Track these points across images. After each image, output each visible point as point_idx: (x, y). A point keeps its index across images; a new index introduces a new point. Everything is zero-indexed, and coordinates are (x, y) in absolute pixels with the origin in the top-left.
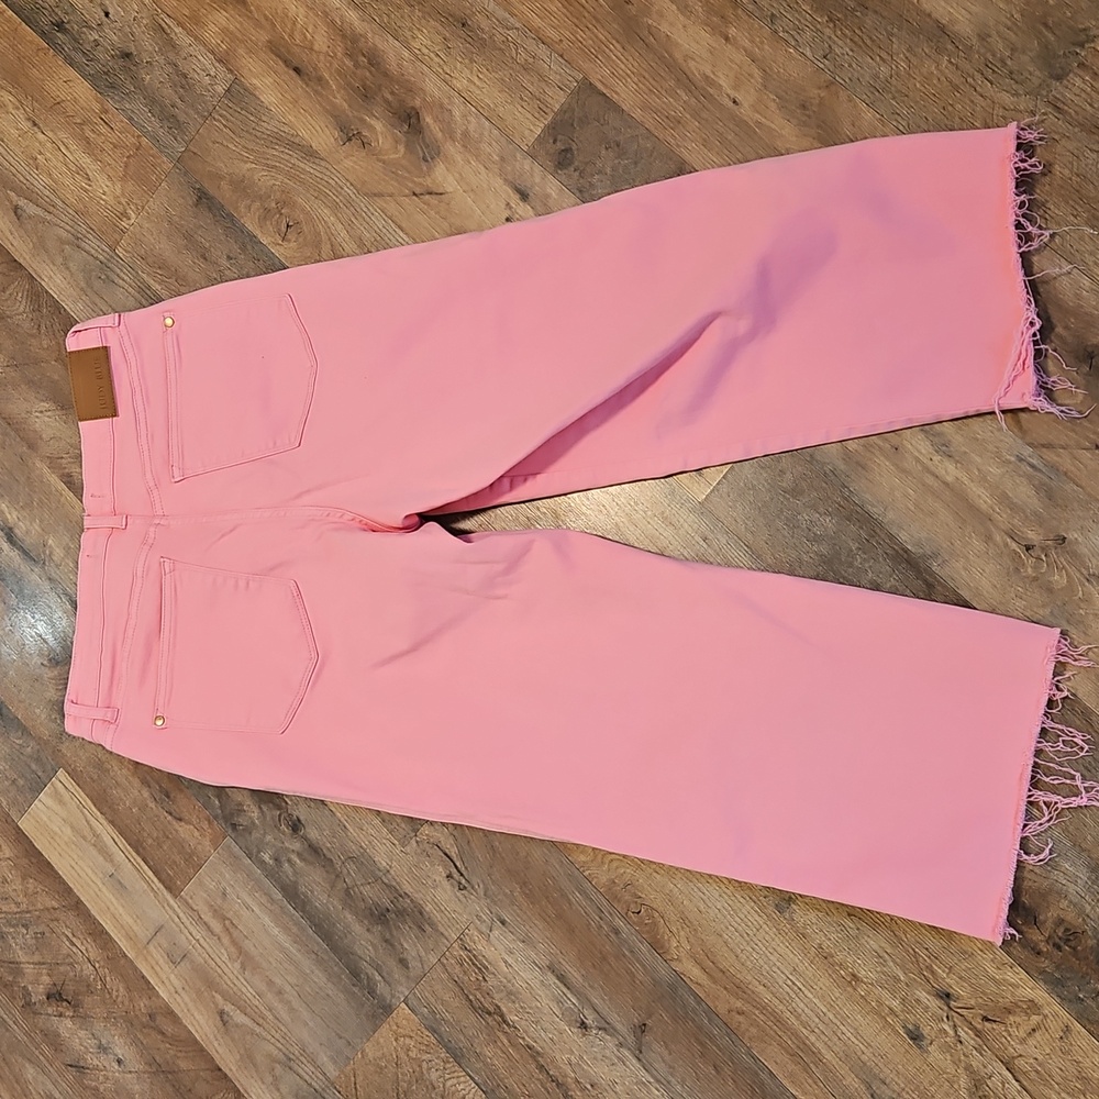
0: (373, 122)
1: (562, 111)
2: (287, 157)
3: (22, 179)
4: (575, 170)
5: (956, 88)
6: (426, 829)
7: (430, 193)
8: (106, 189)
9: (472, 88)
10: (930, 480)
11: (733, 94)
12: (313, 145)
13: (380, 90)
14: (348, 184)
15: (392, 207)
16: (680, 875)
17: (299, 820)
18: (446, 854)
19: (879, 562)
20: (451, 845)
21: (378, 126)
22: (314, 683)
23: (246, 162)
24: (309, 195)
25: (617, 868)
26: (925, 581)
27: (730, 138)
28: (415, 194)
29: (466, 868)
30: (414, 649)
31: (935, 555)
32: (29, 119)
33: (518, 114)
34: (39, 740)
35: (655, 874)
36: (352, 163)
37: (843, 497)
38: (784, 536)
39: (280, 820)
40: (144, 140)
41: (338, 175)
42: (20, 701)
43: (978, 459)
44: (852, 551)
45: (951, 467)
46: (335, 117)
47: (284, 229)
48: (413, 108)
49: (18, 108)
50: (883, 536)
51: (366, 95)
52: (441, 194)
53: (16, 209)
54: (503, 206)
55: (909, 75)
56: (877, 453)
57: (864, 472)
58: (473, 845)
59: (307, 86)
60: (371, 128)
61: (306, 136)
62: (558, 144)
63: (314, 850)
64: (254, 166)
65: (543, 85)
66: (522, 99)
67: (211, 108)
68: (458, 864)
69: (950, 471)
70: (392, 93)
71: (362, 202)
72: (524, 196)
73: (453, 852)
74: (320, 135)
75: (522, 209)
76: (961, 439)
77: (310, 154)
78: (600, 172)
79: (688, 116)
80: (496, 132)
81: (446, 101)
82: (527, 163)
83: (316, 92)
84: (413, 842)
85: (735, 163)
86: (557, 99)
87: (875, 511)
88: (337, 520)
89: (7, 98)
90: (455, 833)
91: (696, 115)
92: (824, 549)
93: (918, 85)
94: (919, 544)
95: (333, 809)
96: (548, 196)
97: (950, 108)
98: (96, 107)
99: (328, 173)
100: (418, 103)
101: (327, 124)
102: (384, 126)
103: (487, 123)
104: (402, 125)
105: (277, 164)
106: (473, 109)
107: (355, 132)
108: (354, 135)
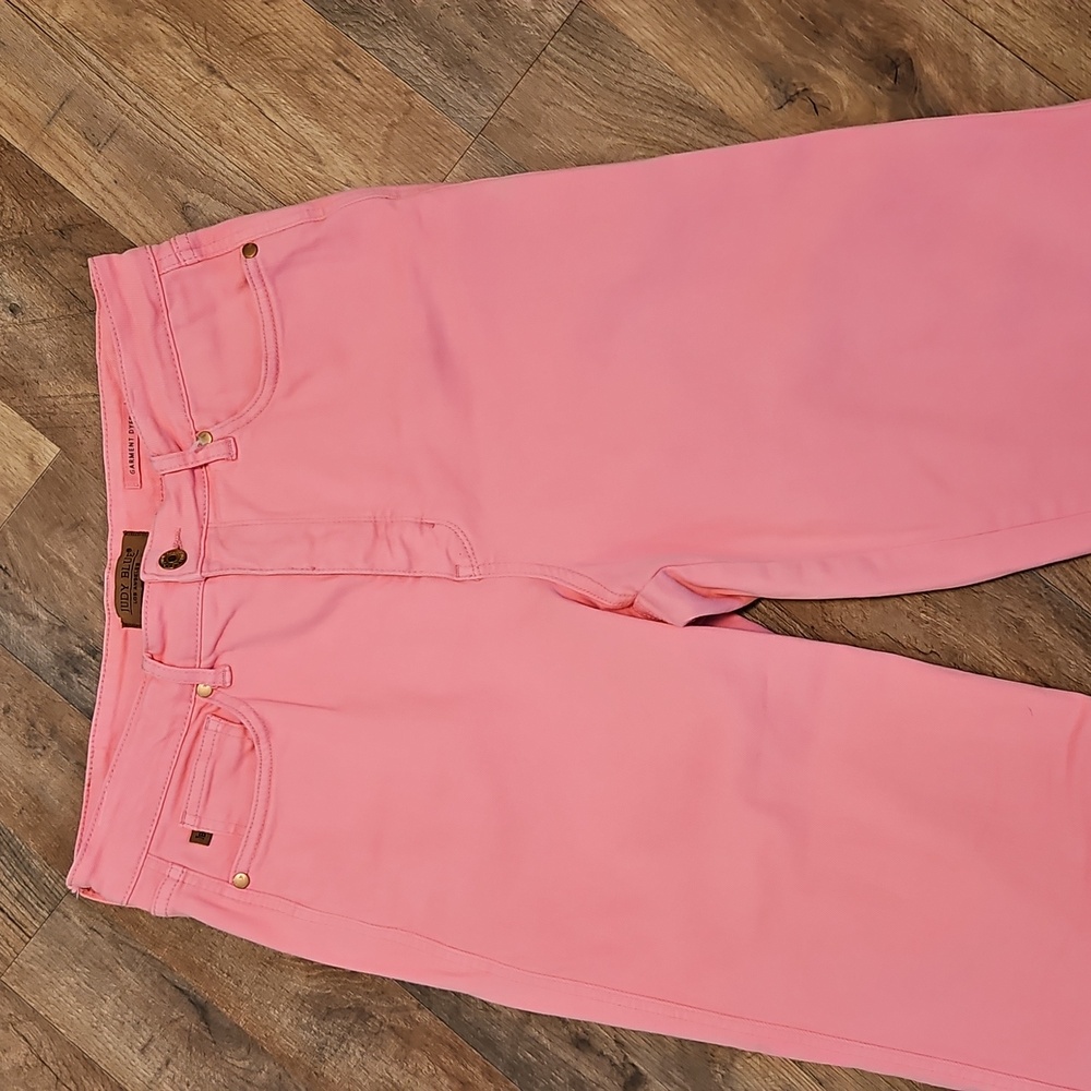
0: (833, 74)
2: (679, 128)
3: (193, 159)
8: (351, 177)
9: (1004, 20)
12: (726, 108)
13: (840, 22)
21: (840, 78)
23: (606, 136)
32: (201, 62)
34: (280, 1059)
40: (418, 99)
42: (240, 999)
46: (761, 64)
48: (901, 51)
49: (179, 45)
51: (818, 30)
53: (184, 208)
59: (711, 14)
60: (827, 81)
61: (711, 94)
64: (620, 141)
67: (538, 50)
70: (863, 27)
74: (737, 93)
80: (1050, 89)
81: (959, 41)
83: (727, 25)
89: (156, 27)
98: (327, 44)
100: (908, 43)
101: (749, 75)
102: (850, 79)
103: (1033, 75)
104: (882, 79)
105: (663, 138)
106: (1008, 53)
107: (800, 89)
108: (797, 93)
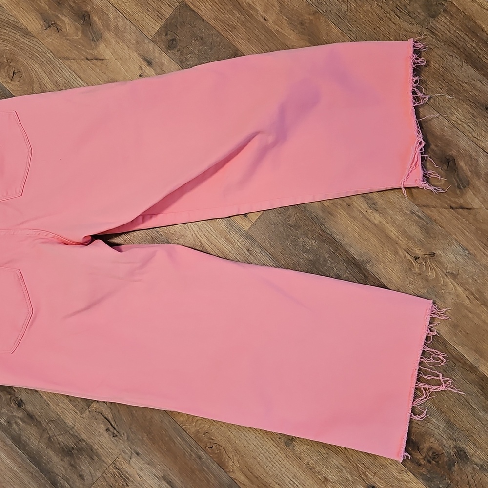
0: (64, 18)
1: (171, 18)
2: (13, 34)
4: (178, 51)
5: (381, 19)
6: (94, 405)
7: (96, 59)
10: (366, 222)
11: (264, 15)
12: (29, 28)
14: (49, 51)
15: (74, 66)
16: (234, 427)
17: (22, 401)
18: (106, 418)
19: (340, 264)
20: (109, 413)
21: (66, 20)
22: (31, 325)
24: (26, 56)
25: (200, 424)
26: (364, 275)
27: (262, 38)
28: (87, 59)
29: (117, 425)
30: (89, 307)
31: (369, 261)
33: (146, 19)
35: (221, 427)
36: (51, 39)
37: (321, 230)
38: (290, 250)
39: (10, 401)
41: (43, 46)
43: (391, 212)
44: (326, 258)
45: (377, 215)
46: (41, 14)
47: (11, 74)
48: (86, 11)
50: (342, 251)
51: (59, 2)
52: (103, 60)
54: (138, 68)
55: (357, 10)
56: (339, 207)
57: (332, 217)
58: (121, 413)
60: (62, 21)
61: (24, 23)
62: (169, 36)
63: (30, 416)
65: (160, 3)
66: (148, 10)
68: (112, 423)
69: (377, 218)
70: (74, 2)
71: (57, 62)
72: (149, 63)
73: (110, 417)
74: (33, 23)
75: (148, 70)
76: (382, 201)
77: (27, 33)
78: (191, 53)
79: (240, 26)
80: (134, 28)
81: (105, 9)
82: (151, 46)
84: (87, 411)
85: (265, 52)
86: (168, 12)
87: (337, 237)
88: (43, 237)
90: (111, 406)
91: (244, 24)
92: (311, 256)
93: (361, 16)
94: (361, 256)
95: (42, 394)
96: (163, 64)
97: (378, 29)
99: (38, 45)
100: (89, 9)
101: (37, 17)
102: (69, 20)
103: (128, 22)
104: (80, 21)
105: (7, 38)
106: (121, 14)
107: (53, 23)
108: (52, 24)
